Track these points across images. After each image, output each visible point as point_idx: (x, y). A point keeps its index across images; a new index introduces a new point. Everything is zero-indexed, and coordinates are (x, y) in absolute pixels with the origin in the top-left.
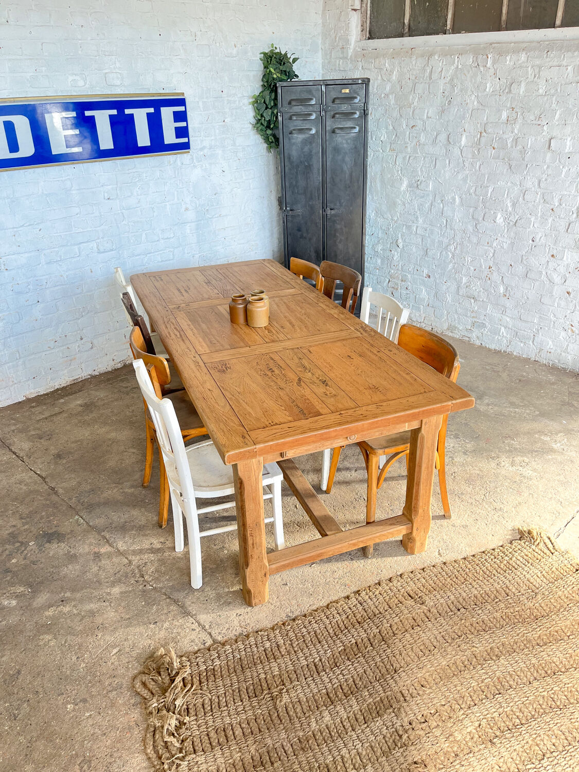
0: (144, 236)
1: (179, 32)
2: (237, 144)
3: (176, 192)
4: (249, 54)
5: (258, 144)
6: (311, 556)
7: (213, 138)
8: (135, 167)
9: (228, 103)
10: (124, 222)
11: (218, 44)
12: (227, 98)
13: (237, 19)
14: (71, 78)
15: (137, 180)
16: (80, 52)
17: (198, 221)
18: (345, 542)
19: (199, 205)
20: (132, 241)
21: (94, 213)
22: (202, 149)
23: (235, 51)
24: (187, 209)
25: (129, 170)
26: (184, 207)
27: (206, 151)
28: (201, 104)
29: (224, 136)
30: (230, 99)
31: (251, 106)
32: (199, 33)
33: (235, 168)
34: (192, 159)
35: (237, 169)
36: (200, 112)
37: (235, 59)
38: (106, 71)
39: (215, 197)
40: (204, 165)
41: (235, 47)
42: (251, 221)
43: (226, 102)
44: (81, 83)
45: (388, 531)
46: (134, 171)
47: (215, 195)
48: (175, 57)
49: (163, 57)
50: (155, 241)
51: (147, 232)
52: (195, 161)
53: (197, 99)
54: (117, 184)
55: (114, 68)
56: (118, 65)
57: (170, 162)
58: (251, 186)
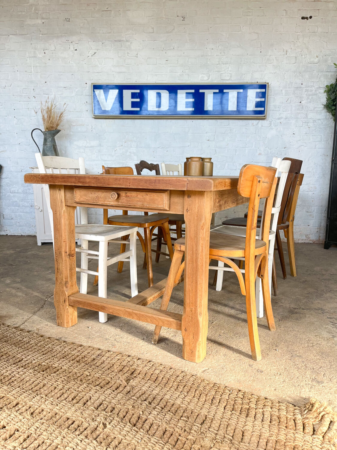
0: (227, 165)
1: (275, 50)
2: (309, 117)
3: (254, 143)
4: (329, 62)
5: (329, 119)
6: (97, 305)
7: (289, 112)
8: (228, 125)
9: (305, 92)
10: (216, 155)
11: (303, 56)
12: (305, 88)
13: (322, 41)
14: (201, 76)
15: (229, 132)
16: (209, 63)
17: (267, 163)
18: (124, 308)
19: (270, 153)
20: (218, 167)
21: (198, 147)
22: (279, 119)
23: (316, 60)
24: (260, 154)
25: (224, 126)
26: (258, 152)
27: (282, 120)
28: (284, 91)
29: (299, 112)
30: (308, 89)
31: (325, 94)
32: (290, 50)
33: (305, 133)
34: (271, 124)
35: (306, 134)
36: (282, 96)
37: (316, 64)
38: (223, 72)
39: (285, 149)
40: (279, 129)
41: (317, 57)
42: (312, 170)
43: (304, 91)
44: (206, 78)
45: (159, 317)
46: (227, 126)
47: (285, 148)
48: (270, 64)
49: (260, 64)
50: (233, 170)
51: (229, 163)
52: (272, 125)
53: (281, 89)
54: (215, 133)
55: (227, 71)
56: (230, 69)
57: (253, 124)
58: (317, 147)
